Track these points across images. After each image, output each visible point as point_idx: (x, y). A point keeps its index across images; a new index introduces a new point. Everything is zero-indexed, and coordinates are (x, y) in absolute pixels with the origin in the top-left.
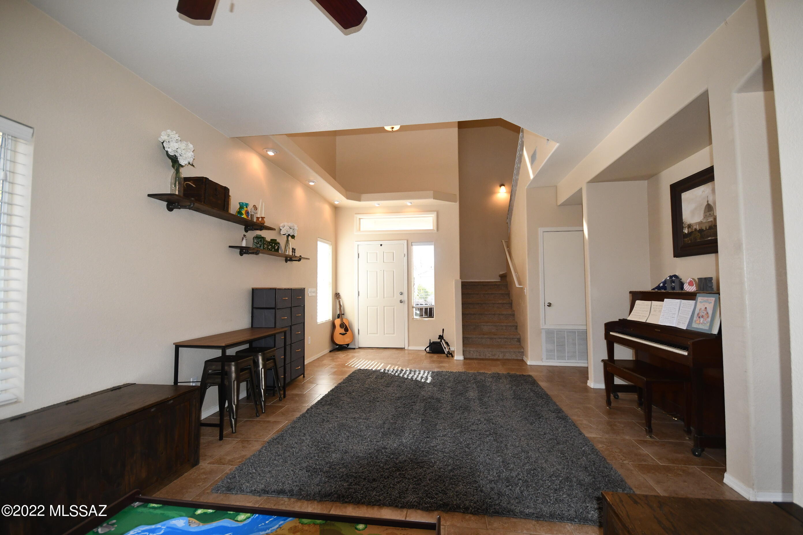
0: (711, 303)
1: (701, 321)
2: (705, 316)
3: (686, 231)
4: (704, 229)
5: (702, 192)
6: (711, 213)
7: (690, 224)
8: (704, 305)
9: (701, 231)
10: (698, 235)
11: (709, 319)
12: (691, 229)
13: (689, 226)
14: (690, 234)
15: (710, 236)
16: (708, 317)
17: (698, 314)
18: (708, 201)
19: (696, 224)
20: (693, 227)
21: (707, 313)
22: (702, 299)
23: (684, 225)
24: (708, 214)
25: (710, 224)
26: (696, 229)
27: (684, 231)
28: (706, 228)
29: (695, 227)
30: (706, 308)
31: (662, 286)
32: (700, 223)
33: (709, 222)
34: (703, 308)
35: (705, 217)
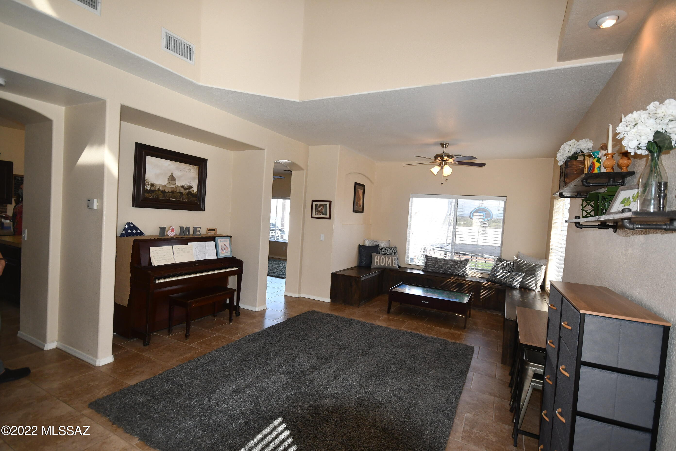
0: (227, 241)
1: (225, 252)
2: (226, 249)
3: (148, 188)
4: (167, 191)
5: (168, 165)
6: (174, 182)
7: (154, 184)
8: (223, 243)
9: (164, 192)
10: (161, 194)
11: (229, 250)
12: (154, 188)
13: (152, 185)
14: (151, 191)
15: (172, 198)
16: (228, 249)
17: (221, 249)
18: (172, 173)
19: (160, 185)
20: (156, 187)
21: (227, 247)
22: (221, 240)
23: (147, 182)
24: (171, 182)
25: (172, 190)
26: (159, 190)
27: (145, 187)
28: (169, 191)
29: (158, 187)
30: (225, 244)
31: (131, 231)
32: (164, 186)
33: (171, 188)
34: (223, 245)
35: (169, 183)
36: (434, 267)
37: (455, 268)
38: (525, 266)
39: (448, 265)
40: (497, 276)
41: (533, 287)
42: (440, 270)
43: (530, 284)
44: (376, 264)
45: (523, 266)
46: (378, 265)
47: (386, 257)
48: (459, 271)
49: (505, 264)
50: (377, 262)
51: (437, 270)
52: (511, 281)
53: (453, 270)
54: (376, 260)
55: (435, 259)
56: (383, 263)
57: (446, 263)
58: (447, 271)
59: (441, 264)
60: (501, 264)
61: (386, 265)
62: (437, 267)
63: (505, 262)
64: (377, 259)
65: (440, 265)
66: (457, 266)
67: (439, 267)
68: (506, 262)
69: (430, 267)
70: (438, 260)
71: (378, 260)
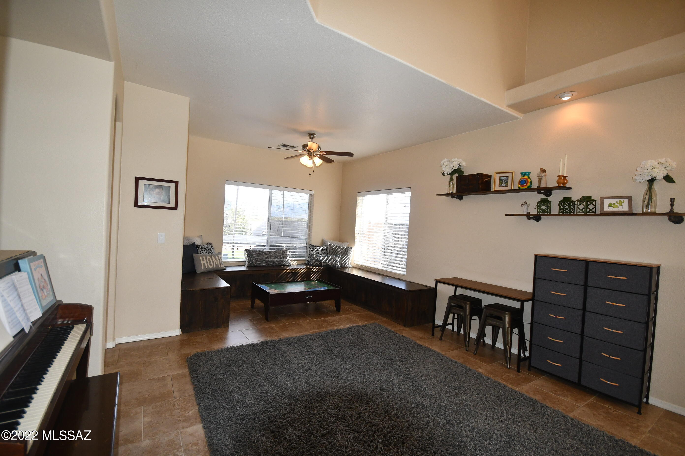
0: (42, 266)
11: (49, 287)
21: (45, 281)
22: (34, 266)
36: (261, 261)
37: (281, 258)
38: (339, 249)
39: (274, 256)
40: (321, 260)
41: (347, 265)
42: (267, 263)
43: (345, 263)
44: (203, 268)
45: (338, 249)
46: (206, 268)
47: (212, 257)
48: (285, 261)
49: (320, 250)
50: (204, 264)
51: (264, 263)
52: (335, 263)
53: (279, 261)
54: (202, 262)
55: (259, 252)
56: (211, 265)
57: (271, 255)
58: (274, 263)
59: (267, 256)
60: (316, 250)
61: (215, 267)
62: (264, 260)
63: (318, 247)
64: (203, 260)
65: (266, 258)
66: (282, 257)
67: (266, 260)
68: (320, 248)
69: (257, 261)
70: (263, 253)
71: (205, 262)
